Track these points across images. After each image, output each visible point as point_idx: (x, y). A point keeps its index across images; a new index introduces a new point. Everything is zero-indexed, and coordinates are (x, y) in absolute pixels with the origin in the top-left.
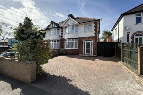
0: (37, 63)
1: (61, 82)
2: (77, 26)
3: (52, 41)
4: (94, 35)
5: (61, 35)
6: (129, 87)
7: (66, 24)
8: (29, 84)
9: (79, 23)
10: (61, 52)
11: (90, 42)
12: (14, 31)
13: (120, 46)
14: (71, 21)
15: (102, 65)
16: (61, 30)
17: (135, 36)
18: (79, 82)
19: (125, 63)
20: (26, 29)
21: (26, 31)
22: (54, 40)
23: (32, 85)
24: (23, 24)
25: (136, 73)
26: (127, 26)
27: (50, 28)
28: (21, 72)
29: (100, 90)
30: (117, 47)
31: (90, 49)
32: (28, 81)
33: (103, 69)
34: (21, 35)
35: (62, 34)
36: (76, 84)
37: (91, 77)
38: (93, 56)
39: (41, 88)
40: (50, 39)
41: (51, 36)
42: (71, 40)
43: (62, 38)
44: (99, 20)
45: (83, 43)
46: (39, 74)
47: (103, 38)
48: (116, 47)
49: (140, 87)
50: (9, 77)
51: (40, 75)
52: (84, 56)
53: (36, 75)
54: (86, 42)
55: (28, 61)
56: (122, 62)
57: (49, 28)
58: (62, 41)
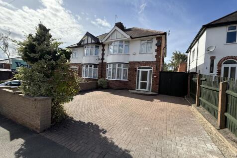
0: (53, 100)
1: (89, 133)
2: (128, 42)
3: (87, 67)
4: (155, 59)
5: (101, 56)
6: (196, 147)
7: (110, 39)
8: (38, 134)
9: (131, 37)
10: (99, 84)
11: (148, 70)
12: (20, 46)
13: (196, 79)
14: (118, 34)
15: (162, 110)
16: (101, 48)
17: (224, 63)
18: (118, 134)
19: (201, 108)
20: (39, 44)
21: (39, 48)
22: (89, 64)
23: (43, 134)
24: (34, 35)
25: (214, 126)
26: (211, 47)
27: (84, 45)
28: (27, 113)
29: (148, 148)
30: (192, 80)
31: (147, 82)
32: (37, 129)
33: (162, 115)
34: (30, 54)
35: (103, 54)
36: (112, 137)
37: (139, 128)
38: (151, 93)
39: (55, 141)
40: (83, 63)
41: (84, 57)
42: (117, 65)
43: (102, 61)
44: (165, 34)
45: (136, 71)
46: (56, 117)
47: (173, 64)
48: (189, 81)
49: (215, 148)
50: (10, 120)
51: (58, 120)
52: (136, 94)
53: (50, 120)
54: (141, 70)
55: (39, 96)
56: (197, 106)
57: (82, 43)
58: (102, 67)
